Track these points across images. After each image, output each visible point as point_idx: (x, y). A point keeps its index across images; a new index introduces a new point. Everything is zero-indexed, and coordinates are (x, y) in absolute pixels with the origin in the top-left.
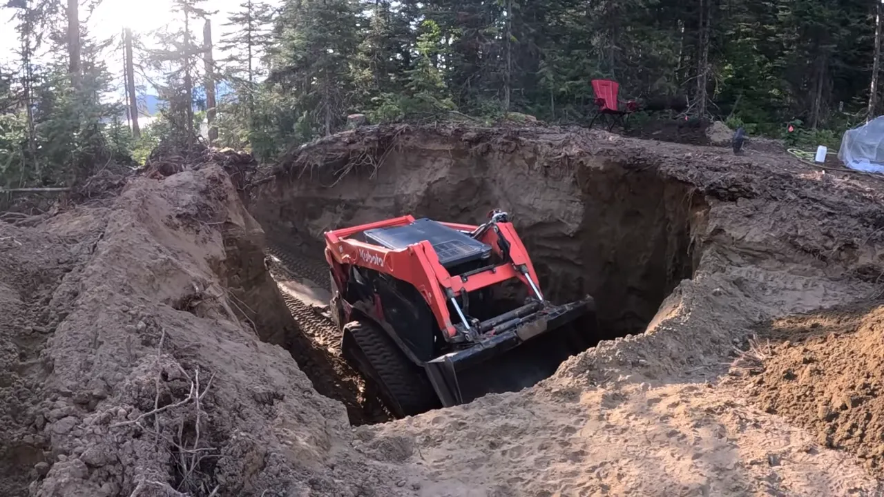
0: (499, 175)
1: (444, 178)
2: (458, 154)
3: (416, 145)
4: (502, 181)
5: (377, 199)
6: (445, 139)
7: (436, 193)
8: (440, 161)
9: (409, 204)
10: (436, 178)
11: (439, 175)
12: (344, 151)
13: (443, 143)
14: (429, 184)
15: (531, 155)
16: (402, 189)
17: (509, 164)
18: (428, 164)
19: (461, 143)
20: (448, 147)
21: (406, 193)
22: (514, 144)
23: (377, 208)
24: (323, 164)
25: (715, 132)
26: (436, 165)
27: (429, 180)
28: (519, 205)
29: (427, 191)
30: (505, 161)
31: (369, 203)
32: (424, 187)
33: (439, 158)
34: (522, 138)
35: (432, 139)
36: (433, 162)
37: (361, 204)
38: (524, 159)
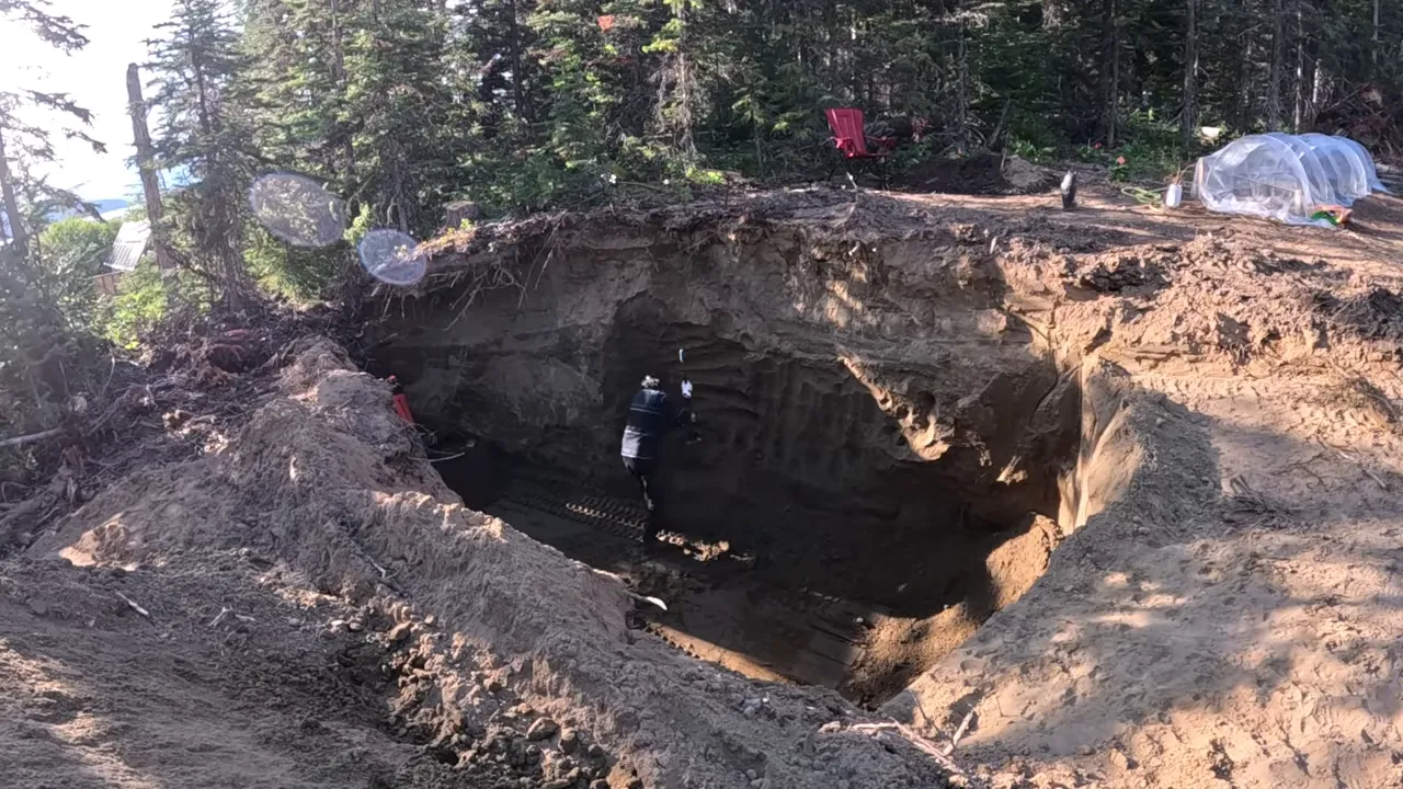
0: (738, 278)
1: (645, 292)
2: (660, 251)
3: (586, 244)
4: (743, 287)
5: (523, 337)
6: (634, 230)
7: (634, 317)
8: (632, 265)
9: (592, 341)
10: (630, 295)
11: (635, 290)
12: (462, 267)
13: (632, 236)
14: (619, 303)
15: (789, 245)
16: (573, 317)
17: (752, 261)
18: (612, 272)
19: (663, 235)
20: (643, 242)
21: (581, 322)
22: (760, 231)
23: (523, 352)
24: (423, 294)
25: (1015, 172)
26: (626, 272)
27: (619, 297)
28: (780, 320)
29: (617, 316)
30: (745, 257)
31: (509, 345)
32: (610, 311)
33: (629, 262)
34: (772, 221)
35: (612, 233)
36: (620, 268)
37: (495, 348)
38: (778, 250)
